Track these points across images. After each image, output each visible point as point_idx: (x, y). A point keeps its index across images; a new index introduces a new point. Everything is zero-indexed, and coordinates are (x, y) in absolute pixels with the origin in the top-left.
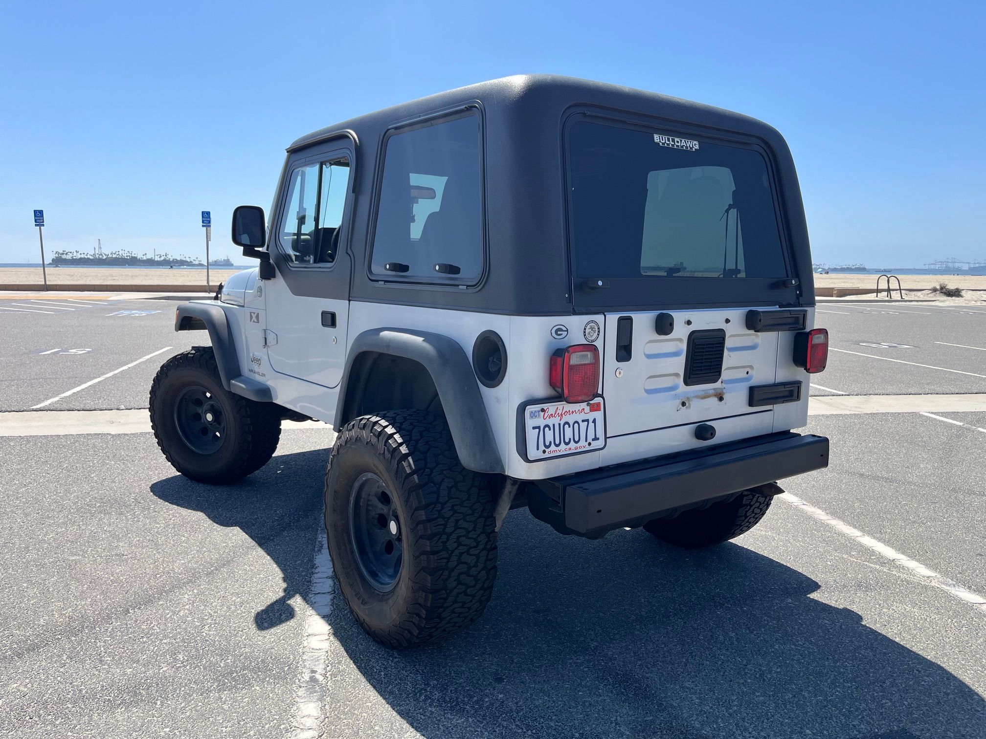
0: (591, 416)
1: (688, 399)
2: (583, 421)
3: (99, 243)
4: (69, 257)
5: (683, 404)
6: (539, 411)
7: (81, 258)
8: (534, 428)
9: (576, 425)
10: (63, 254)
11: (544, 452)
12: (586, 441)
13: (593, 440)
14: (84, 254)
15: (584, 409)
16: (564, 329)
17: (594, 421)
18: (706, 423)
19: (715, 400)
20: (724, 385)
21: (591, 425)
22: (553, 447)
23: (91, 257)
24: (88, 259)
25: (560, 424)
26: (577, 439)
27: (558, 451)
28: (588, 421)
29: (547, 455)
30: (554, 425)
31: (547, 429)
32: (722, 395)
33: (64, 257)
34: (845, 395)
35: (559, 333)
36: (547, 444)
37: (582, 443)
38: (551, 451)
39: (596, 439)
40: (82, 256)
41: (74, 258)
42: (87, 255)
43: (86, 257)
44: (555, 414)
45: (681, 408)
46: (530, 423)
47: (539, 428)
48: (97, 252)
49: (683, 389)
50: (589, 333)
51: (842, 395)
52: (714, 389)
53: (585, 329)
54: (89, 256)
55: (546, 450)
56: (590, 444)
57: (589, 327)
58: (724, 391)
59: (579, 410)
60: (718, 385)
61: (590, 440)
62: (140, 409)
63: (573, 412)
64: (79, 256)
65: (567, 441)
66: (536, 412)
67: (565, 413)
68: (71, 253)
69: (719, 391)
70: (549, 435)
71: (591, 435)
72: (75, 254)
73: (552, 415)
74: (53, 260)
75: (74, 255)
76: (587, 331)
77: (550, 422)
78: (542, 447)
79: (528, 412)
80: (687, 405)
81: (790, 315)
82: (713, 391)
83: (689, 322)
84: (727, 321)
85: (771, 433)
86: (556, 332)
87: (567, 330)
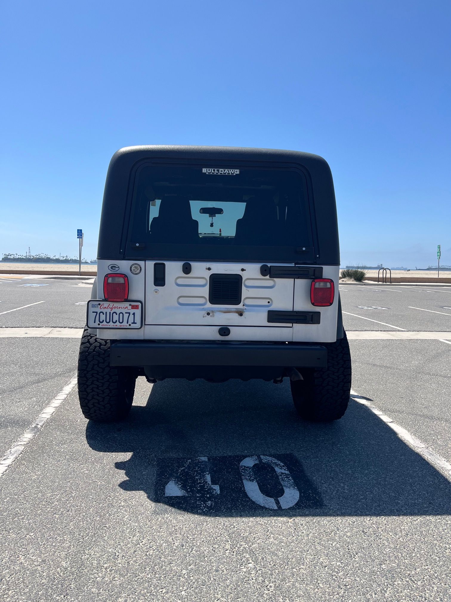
0: (132, 311)
1: (213, 312)
2: (126, 313)
5: (208, 314)
6: (97, 305)
8: (93, 312)
9: (121, 314)
11: (99, 324)
12: (127, 323)
13: (132, 323)
15: (127, 307)
16: (117, 266)
17: (134, 314)
18: (227, 327)
19: (236, 315)
20: (245, 307)
21: (132, 316)
22: (105, 323)
25: (110, 313)
26: (121, 321)
27: (108, 325)
28: (129, 313)
29: (100, 326)
30: (106, 313)
31: (101, 314)
32: (243, 313)
34: (406, 331)
35: (113, 268)
36: (101, 321)
37: (125, 323)
38: (103, 325)
39: (134, 323)
44: (108, 307)
45: (206, 316)
46: (91, 310)
47: (97, 313)
49: (209, 305)
50: (134, 270)
51: (404, 331)
52: (236, 309)
53: (131, 267)
55: (100, 323)
56: (130, 325)
57: (133, 266)
58: (245, 310)
59: (124, 307)
60: (240, 306)
61: (130, 323)
63: (120, 308)
65: (114, 321)
66: (95, 305)
67: (114, 307)
69: (241, 310)
70: (103, 317)
71: (131, 320)
73: (106, 307)
76: (133, 269)
77: (104, 311)
78: (97, 322)
79: (91, 304)
80: (211, 314)
81: (298, 269)
82: (235, 310)
83: (209, 269)
84: (243, 270)
85: (292, 342)
86: (112, 268)
87: (119, 267)
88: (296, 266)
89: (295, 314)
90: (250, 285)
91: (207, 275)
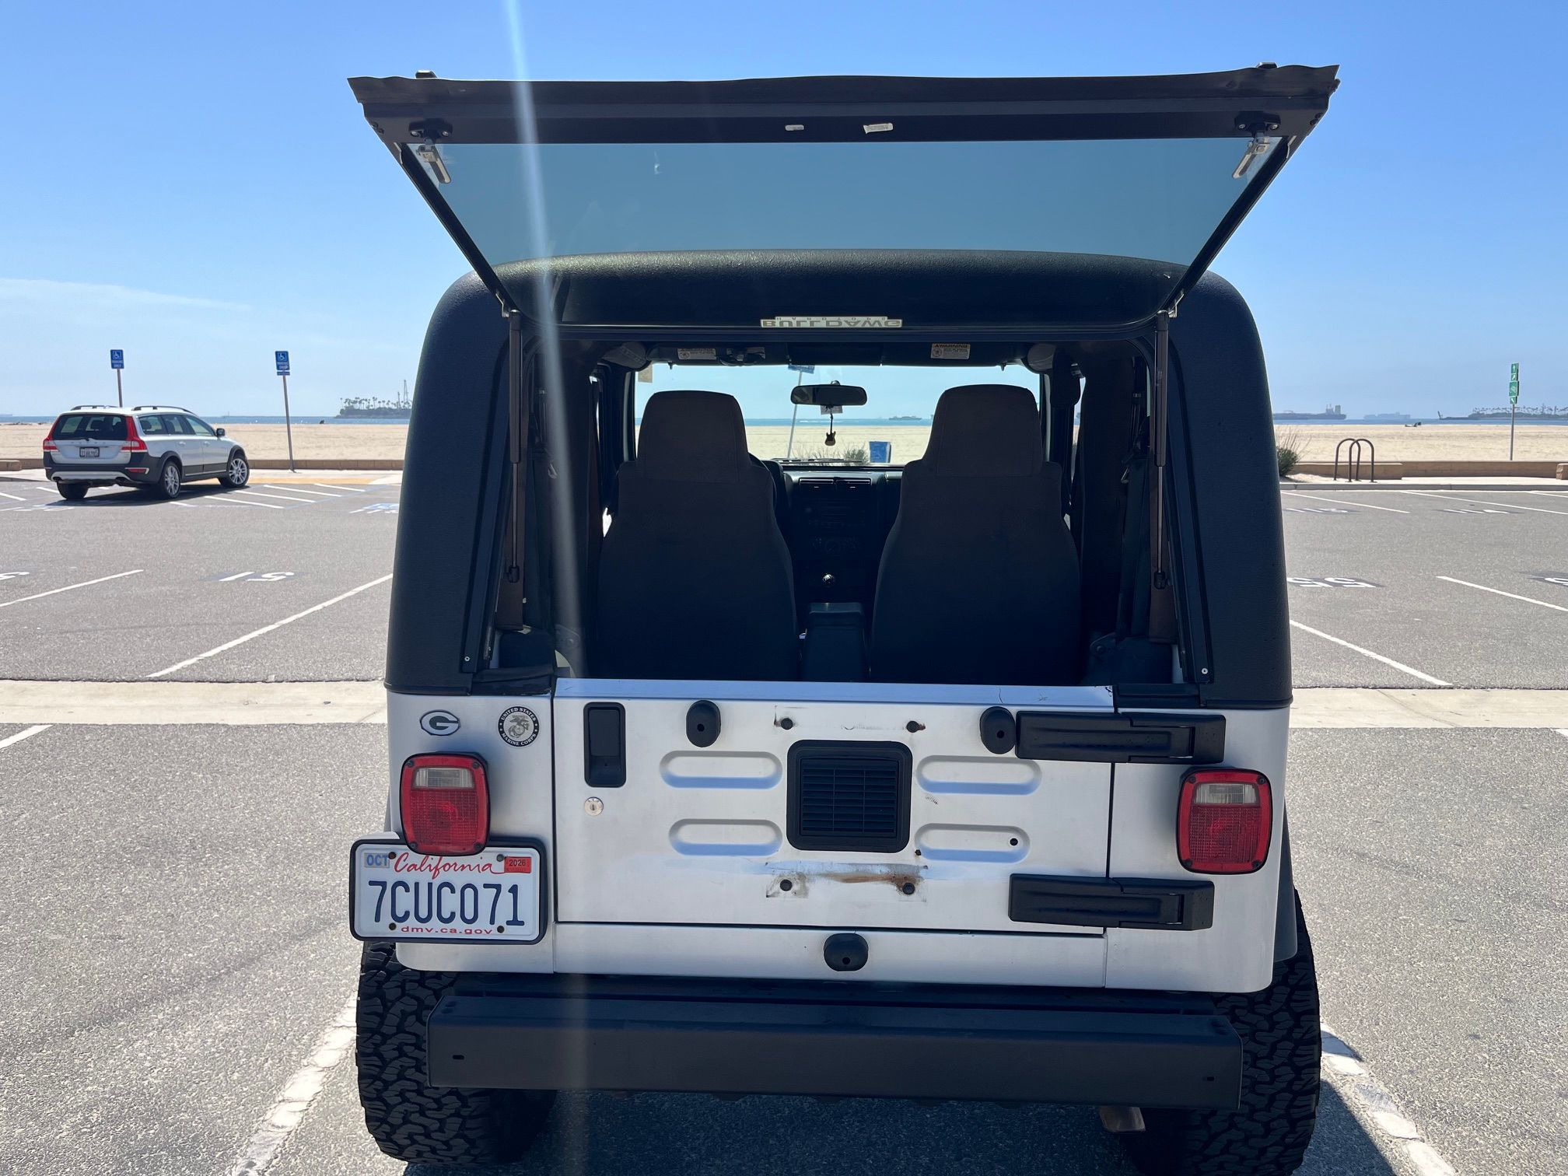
0: (508, 880)
1: (802, 877)
2: (486, 886)
3: (405, 385)
4: (363, 407)
5: (786, 885)
6: (385, 856)
7: (380, 408)
8: (372, 883)
9: (469, 892)
10: (355, 402)
11: (392, 927)
12: (492, 922)
13: (508, 923)
14: (384, 402)
15: (490, 865)
16: (450, 718)
17: (514, 890)
18: (857, 933)
19: (890, 890)
20: (923, 860)
21: (506, 897)
22: (412, 921)
23: (394, 407)
24: (390, 409)
25: (430, 885)
26: (469, 915)
27: (425, 931)
28: (498, 887)
29: (401, 933)
30: (417, 885)
31: (400, 889)
32: (915, 881)
33: (357, 406)
35: (438, 724)
36: (400, 913)
37: (483, 922)
38: (408, 928)
39: (515, 922)
40: (382, 405)
41: (371, 408)
42: (388, 404)
43: (387, 407)
44: (422, 865)
45: (778, 893)
46: (365, 874)
47: (383, 884)
48: (401, 399)
49: (788, 856)
50: (512, 730)
52: (889, 865)
53: (501, 721)
54: (391, 406)
55: (397, 923)
56: (500, 929)
57: (510, 717)
58: (922, 873)
59: (478, 865)
60: (905, 857)
61: (500, 920)
62: (294, 681)
63: (463, 867)
64: (377, 406)
65: (446, 915)
66: (378, 856)
67: (444, 866)
68: (366, 400)
69: (907, 872)
70: (405, 901)
71: (504, 913)
72: (372, 403)
73: (414, 866)
74: (342, 411)
75: (370, 404)
76: (507, 725)
77: (410, 878)
78: (387, 918)
79: (363, 855)
80: (795, 887)
81: (1130, 728)
82: (885, 870)
83: (787, 724)
84: (913, 727)
85: (1103, 988)
86: (433, 722)
87: (458, 721)
88: (1121, 710)
89: (1115, 891)
90: (942, 779)
91: (781, 743)
